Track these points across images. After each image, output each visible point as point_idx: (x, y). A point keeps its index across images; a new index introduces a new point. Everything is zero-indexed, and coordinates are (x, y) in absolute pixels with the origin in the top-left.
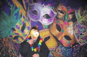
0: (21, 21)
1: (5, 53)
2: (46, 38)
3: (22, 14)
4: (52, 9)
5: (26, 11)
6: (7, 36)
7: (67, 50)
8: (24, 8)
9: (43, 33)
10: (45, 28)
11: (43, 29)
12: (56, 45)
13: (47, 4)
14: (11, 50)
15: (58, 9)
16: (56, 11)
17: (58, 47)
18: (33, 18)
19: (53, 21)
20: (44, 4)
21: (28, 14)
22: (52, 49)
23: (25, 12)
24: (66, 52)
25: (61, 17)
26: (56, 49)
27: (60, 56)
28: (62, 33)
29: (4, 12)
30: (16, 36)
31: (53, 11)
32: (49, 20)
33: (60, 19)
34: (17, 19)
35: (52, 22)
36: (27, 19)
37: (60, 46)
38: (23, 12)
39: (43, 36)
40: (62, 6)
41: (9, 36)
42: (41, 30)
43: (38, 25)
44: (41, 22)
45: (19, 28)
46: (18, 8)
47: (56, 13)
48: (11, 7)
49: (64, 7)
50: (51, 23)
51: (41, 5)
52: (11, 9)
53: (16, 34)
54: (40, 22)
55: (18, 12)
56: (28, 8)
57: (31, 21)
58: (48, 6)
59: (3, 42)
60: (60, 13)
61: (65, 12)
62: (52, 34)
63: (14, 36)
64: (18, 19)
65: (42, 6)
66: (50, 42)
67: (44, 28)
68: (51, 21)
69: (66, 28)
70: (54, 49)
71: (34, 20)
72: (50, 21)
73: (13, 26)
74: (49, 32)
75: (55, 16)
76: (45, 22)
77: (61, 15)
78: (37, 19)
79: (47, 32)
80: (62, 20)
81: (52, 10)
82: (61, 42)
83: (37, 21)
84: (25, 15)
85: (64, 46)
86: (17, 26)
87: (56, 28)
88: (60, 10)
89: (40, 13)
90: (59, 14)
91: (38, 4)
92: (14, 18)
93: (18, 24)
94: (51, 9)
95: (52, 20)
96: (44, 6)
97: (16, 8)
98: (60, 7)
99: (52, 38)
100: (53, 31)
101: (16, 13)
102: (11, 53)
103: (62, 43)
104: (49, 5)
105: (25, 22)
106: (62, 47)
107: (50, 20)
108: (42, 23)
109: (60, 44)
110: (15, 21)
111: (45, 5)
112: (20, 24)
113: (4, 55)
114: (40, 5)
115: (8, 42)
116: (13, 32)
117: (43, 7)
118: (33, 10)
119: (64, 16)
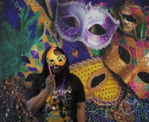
0: (41, 41)
1: (8, 110)
2: (95, 78)
3: (43, 27)
4: (109, 12)
5: (53, 20)
6: (13, 74)
7: (144, 105)
8: (48, 13)
9: (90, 67)
10: (94, 57)
11: (90, 58)
12: (119, 95)
13: (98, 3)
14: (21, 104)
15: (123, 13)
16: (118, 18)
17: (123, 98)
18: (68, 35)
19: (111, 39)
20: (90, 3)
21: (56, 25)
22: (109, 103)
23: (50, 22)
24: (142, 111)
25: (130, 30)
26: (120, 103)
27: (128, 120)
28: (133, 67)
29: (7, 23)
30: (30, 75)
31: (111, 17)
32: (101, 37)
33: (128, 35)
34: (33, 37)
35: (109, 42)
36: (55, 35)
37: (129, 98)
38: (45, 22)
39: (90, 73)
40: (131, 6)
41: (16, 74)
42: (85, 60)
43: (77, 49)
44: (85, 42)
45: (37, 57)
46: (35, 14)
47: (119, 21)
48: (20, 12)
49: (136, 7)
50: (107, 44)
51: (84, 4)
52: (21, 16)
53: (30, 69)
54: (82, 42)
55: (36, 22)
56: (57, 13)
57: (64, 40)
58: (99, 7)
59: (5, 88)
60: (127, 22)
61: (139, 18)
62: (108, 69)
63: (26, 75)
64: (35, 38)
65: (86, 7)
66: (104, 88)
67: (91, 55)
68: (107, 41)
69: (143, 56)
70: (114, 102)
71: (69, 39)
72: (104, 39)
73: (24, 53)
74: (102, 64)
75: (116, 28)
76: (94, 43)
77: (131, 26)
78: (76, 36)
79: (98, 64)
80: (133, 37)
81: (109, 15)
82: (130, 88)
83: (77, 40)
84: (49, 29)
85: (137, 97)
86: (33, 52)
87: (118, 56)
88: (128, 13)
89: (81, 23)
90: (125, 24)
91: (77, 3)
92: (27, 35)
93: (35, 48)
94: (107, 13)
95: (109, 38)
96: (91, 6)
97: (31, 13)
98: (127, 8)
99: (110, 78)
100: (112, 63)
101: (32, 24)
102: (22, 111)
103: (132, 89)
104: (101, 4)
105: (50, 44)
106: (133, 98)
107: (104, 37)
108: (88, 45)
109: (130, 92)
110: (29, 42)
111: (93, 5)
112: (40, 48)
113: (7, 114)
114: (82, 4)
115: (15, 87)
116: (25, 65)
117: (89, 8)
118: (67, 16)
119: (136, 28)
